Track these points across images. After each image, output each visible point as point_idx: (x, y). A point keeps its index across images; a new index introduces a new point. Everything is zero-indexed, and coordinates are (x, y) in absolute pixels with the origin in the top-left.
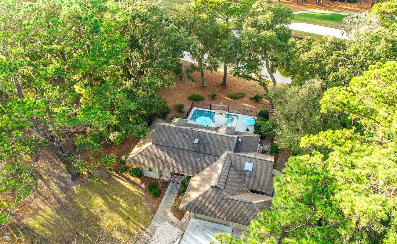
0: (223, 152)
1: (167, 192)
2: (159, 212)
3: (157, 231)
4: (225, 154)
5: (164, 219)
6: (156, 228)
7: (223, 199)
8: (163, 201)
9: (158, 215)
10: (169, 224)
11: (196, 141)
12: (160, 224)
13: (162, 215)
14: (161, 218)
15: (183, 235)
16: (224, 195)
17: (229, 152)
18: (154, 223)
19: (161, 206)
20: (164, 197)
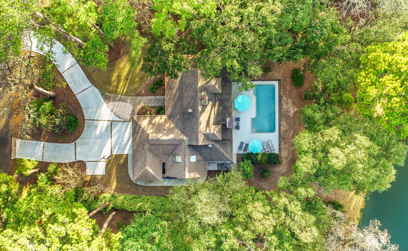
0: (186, 136)
1: (158, 97)
2: (139, 98)
3: (124, 103)
4: (185, 138)
5: (135, 105)
6: (126, 101)
7: (144, 145)
8: (149, 97)
9: (136, 99)
10: (132, 109)
11: (190, 110)
12: (130, 103)
13: (137, 102)
14: (135, 102)
15: (126, 121)
16: (146, 145)
17: (186, 141)
18: (129, 99)
19: (145, 98)
20: (153, 97)
